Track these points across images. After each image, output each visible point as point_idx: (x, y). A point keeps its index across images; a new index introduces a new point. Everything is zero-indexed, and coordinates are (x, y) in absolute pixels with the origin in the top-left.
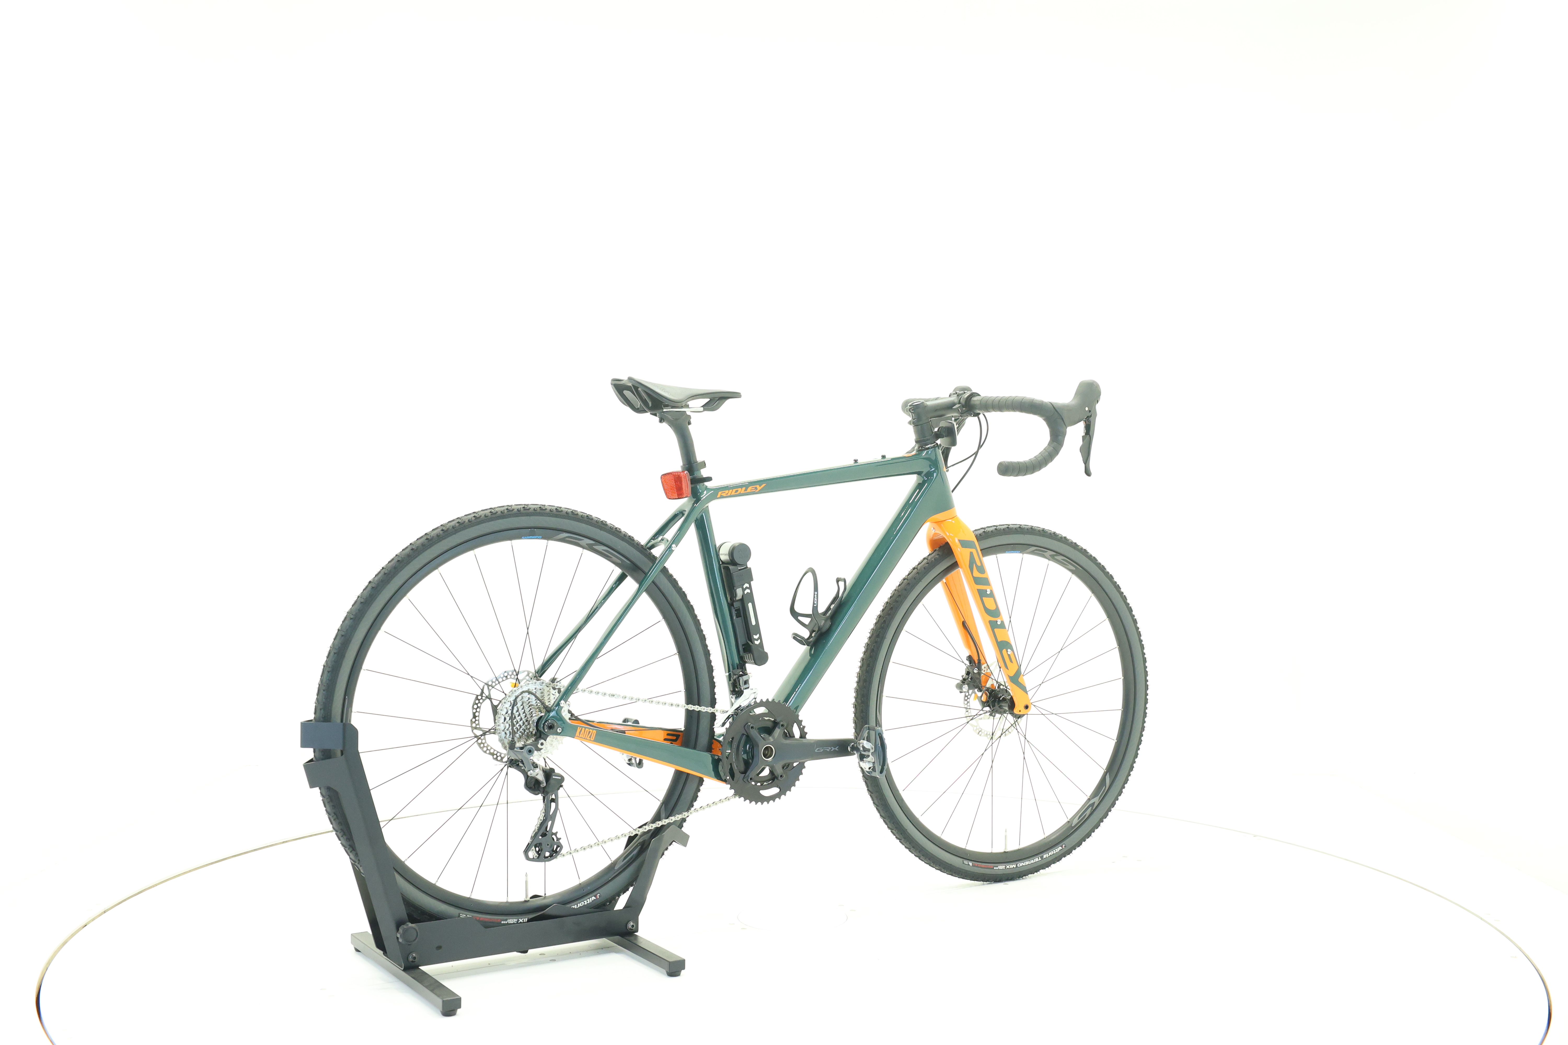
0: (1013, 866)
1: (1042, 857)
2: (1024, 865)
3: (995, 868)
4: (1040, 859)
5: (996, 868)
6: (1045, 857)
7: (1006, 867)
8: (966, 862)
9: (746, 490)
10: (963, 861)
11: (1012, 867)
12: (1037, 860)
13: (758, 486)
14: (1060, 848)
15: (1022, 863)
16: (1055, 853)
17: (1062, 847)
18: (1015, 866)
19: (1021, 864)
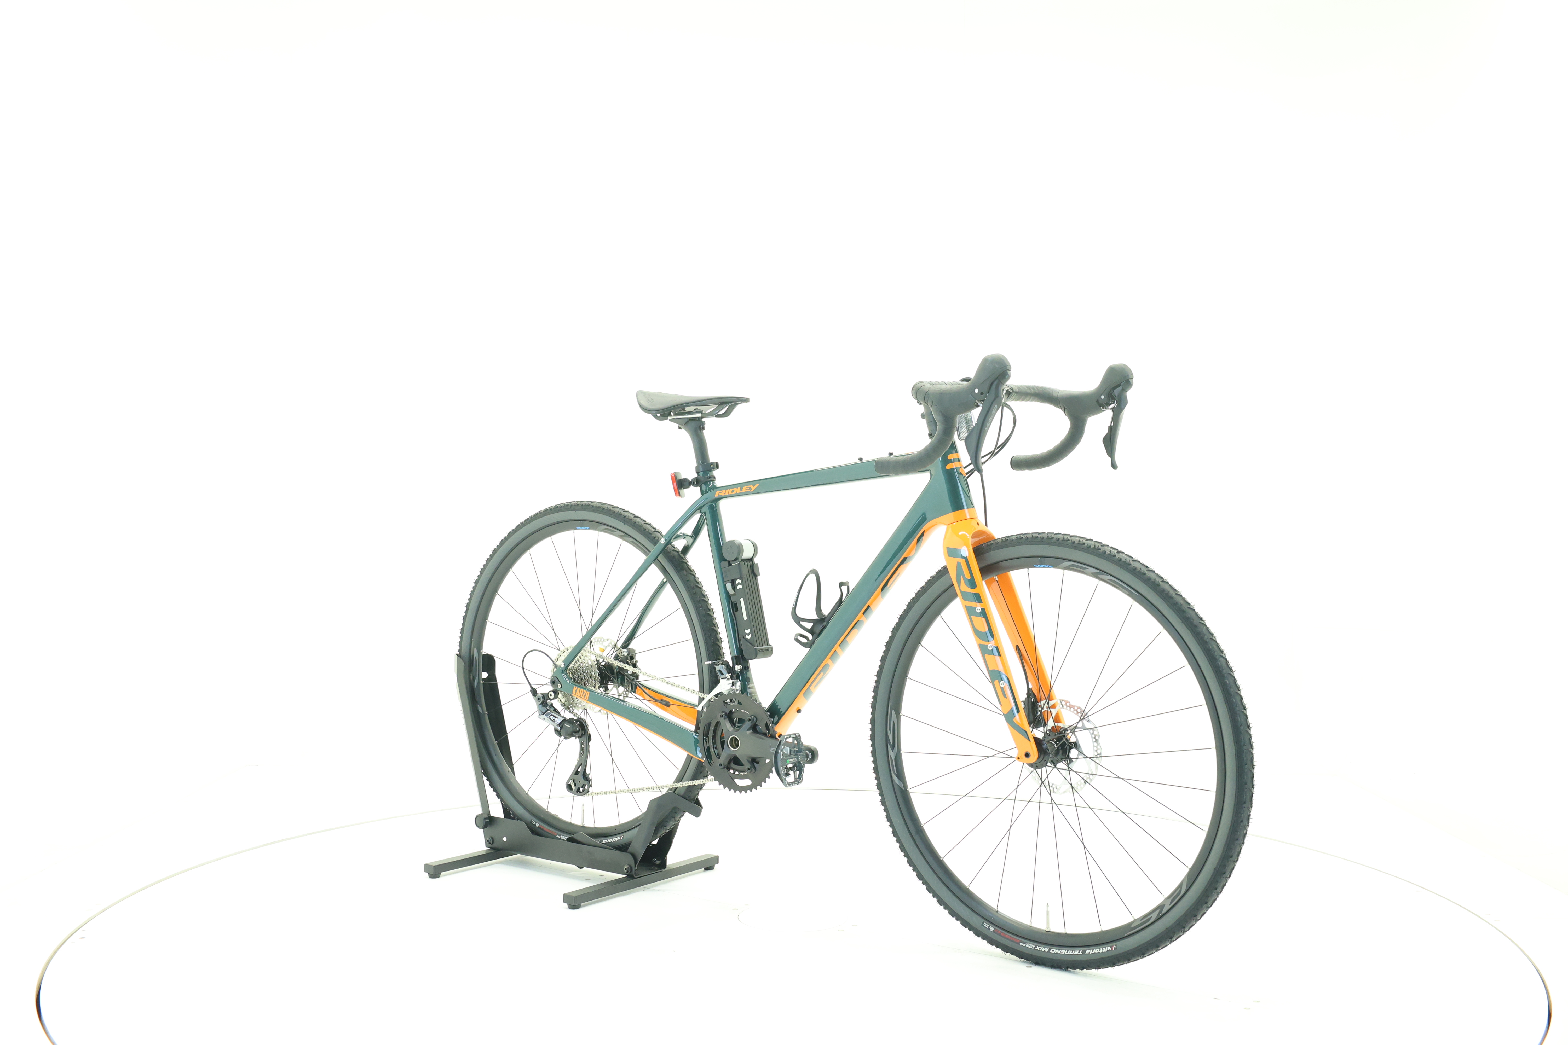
0: (1045, 949)
1: (1084, 952)
2: (1059, 952)
3: (1021, 944)
4: (1081, 953)
5: (1023, 944)
6: (1087, 952)
7: (1036, 947)
8: (987, 925)
9: (741, 490)
10: (984, 922)
11: (1043, 950)
12: (1077, 952)
13: (751, 486)
14: (1109, 948)
15: (1057, 950)
16: (1101, 952)
17: (1111, 947)
18: (1047, 951)
19: (1055, 951)
